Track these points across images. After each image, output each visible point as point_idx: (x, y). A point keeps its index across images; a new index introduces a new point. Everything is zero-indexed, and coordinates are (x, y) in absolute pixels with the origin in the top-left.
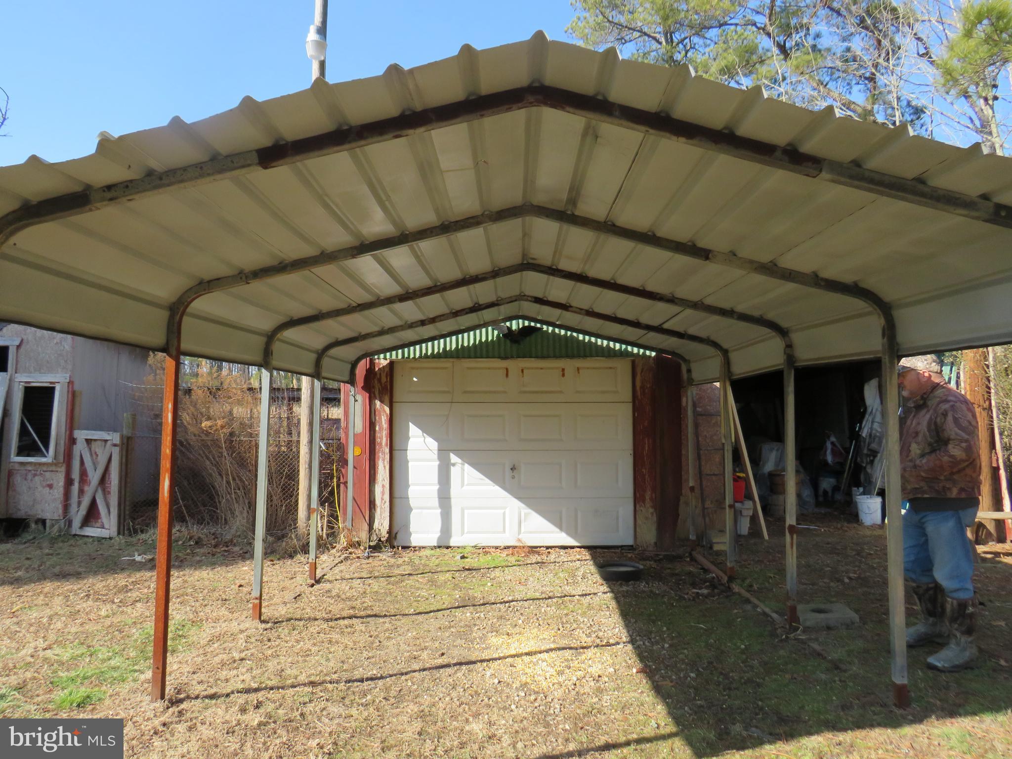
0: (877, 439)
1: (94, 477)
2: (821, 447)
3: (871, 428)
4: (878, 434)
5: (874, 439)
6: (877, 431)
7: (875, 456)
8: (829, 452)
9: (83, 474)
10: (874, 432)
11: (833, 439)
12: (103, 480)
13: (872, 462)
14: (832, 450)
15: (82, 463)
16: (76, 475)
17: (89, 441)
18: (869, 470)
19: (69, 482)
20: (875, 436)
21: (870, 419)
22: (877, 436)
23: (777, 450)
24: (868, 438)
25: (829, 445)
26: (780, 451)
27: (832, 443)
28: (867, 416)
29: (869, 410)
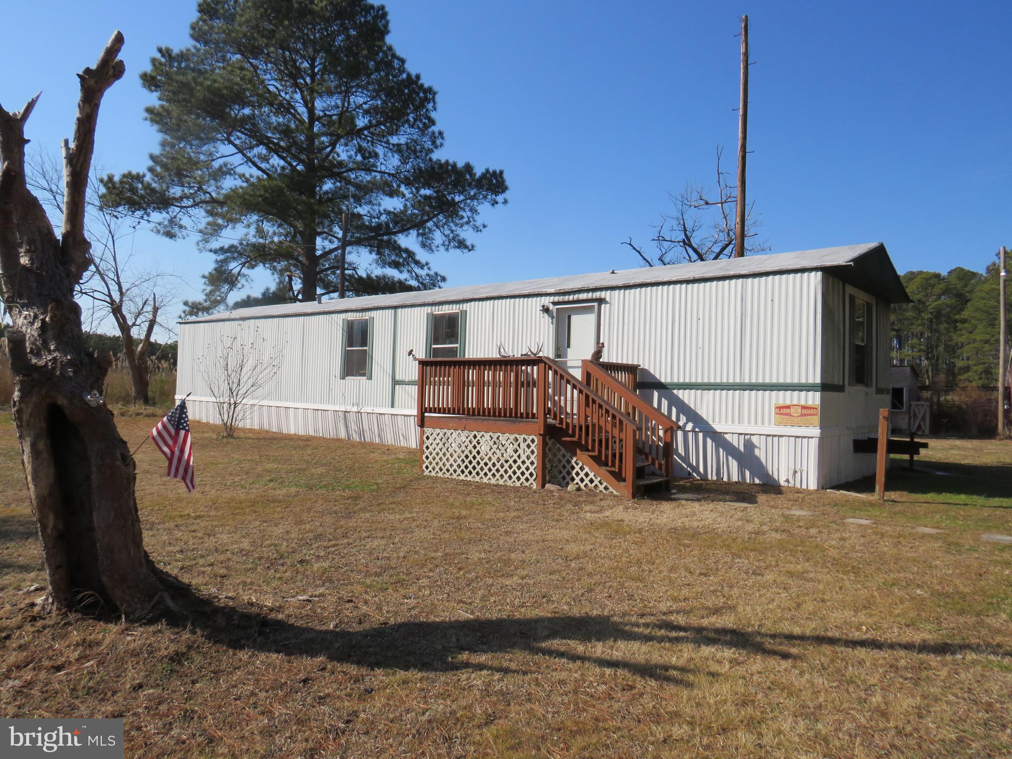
1: (920, 416)
9: (915, 415)
12: (923, 418)
15: (914, 411)
16: (912, 415)
17: (917, 405)
19: (910, 418)
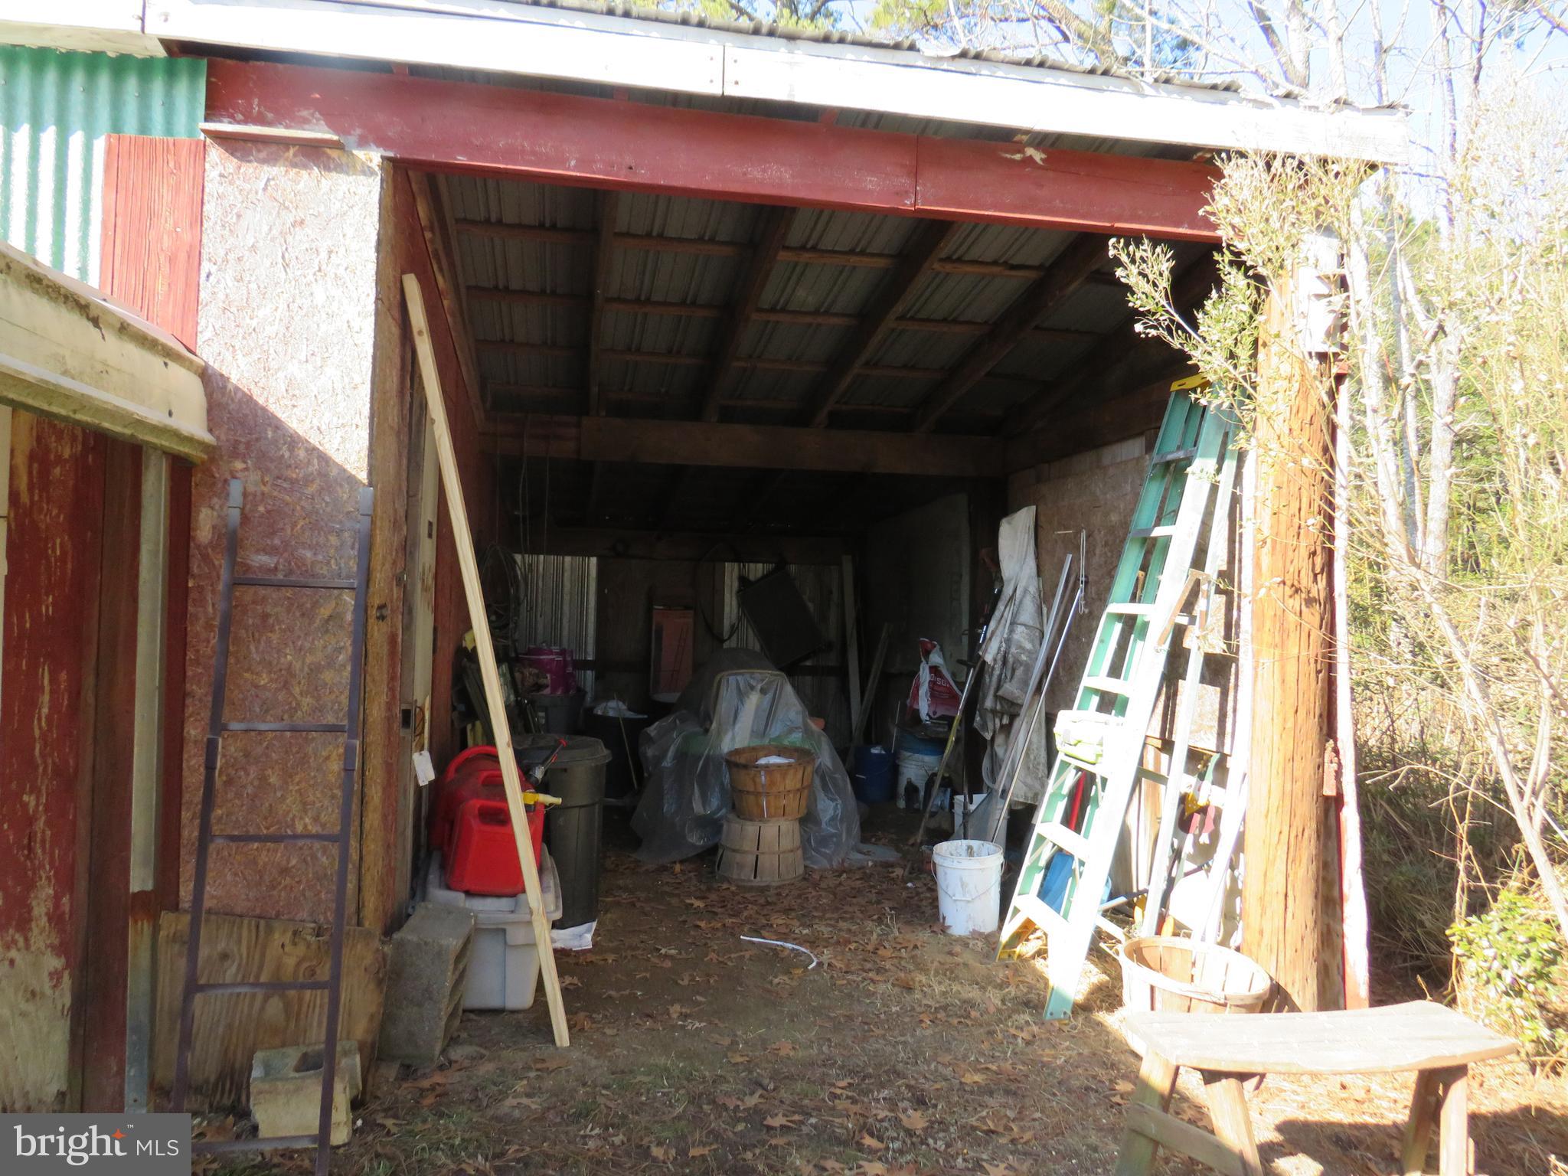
0: (1019, 672)
2: (904, 679)
3: (1008, 641)
4: (1024, 658)
5: (1014, 671)
6: (1020, 647)
7: (1013, 717)
8: (924, 690)
10: (1013, 650)
11: (936, 658)
13: (1007, 729)
14: (933, 684)
18: (999, 750)
20: (1017, 661)
21: (1008, 616)
22: (1021, 663)
23: (763, 691)
24: (998, 667)
25: (925, 675)
26: (769, 696)
27: (934, 670)
28: (1001, 606)
29: (1008, 591)
